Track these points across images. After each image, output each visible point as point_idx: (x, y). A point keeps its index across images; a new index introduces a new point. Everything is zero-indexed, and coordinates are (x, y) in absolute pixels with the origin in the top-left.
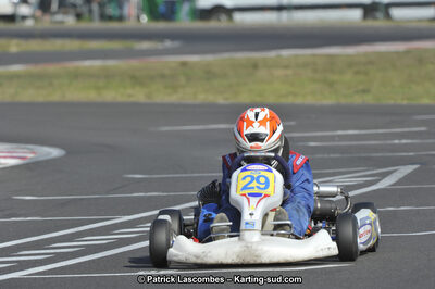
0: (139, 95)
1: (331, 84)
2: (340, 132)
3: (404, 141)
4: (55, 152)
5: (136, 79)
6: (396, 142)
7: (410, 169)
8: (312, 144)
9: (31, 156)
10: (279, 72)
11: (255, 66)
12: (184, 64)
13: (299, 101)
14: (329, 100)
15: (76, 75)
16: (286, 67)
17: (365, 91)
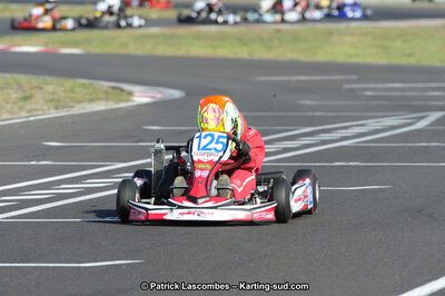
0: (242, 53)
1: (386, 49)
2: (390, 85)
3: (437, 93)
4: (177, 94)
5: (242, 41)
6: (431, 93)
7: (439, 115)
8: (369, 93)
9: (159, 96)
10: (347, 39)
11: (331, 33)
12: (278, 31)
13: (361, 60)
14: (383, 60)
15: (198, 37)
16: (352, 34)
17: (410, 55)
